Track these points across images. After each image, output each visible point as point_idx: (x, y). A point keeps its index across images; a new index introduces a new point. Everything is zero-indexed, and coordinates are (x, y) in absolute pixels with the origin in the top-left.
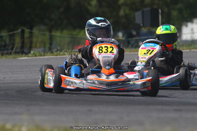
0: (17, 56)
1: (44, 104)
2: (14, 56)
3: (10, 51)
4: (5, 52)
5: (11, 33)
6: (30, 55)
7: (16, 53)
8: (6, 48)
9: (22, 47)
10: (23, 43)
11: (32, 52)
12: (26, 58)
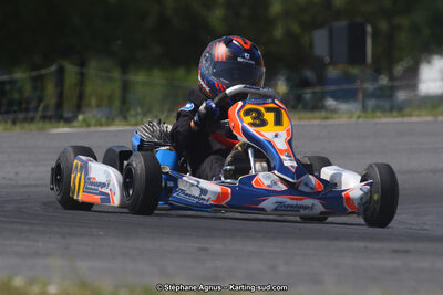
0: (47, 125)
1: (101, 233)
2: (40, 124)
3: (31, 114)
4: (21, 116)
5: (35, 73)
6: (75, 123)
7: (44, 118)
8: (24, 106)
9: (59, 105)
10: (61, 96)
11: (80, 117)
12: (66, 130)
